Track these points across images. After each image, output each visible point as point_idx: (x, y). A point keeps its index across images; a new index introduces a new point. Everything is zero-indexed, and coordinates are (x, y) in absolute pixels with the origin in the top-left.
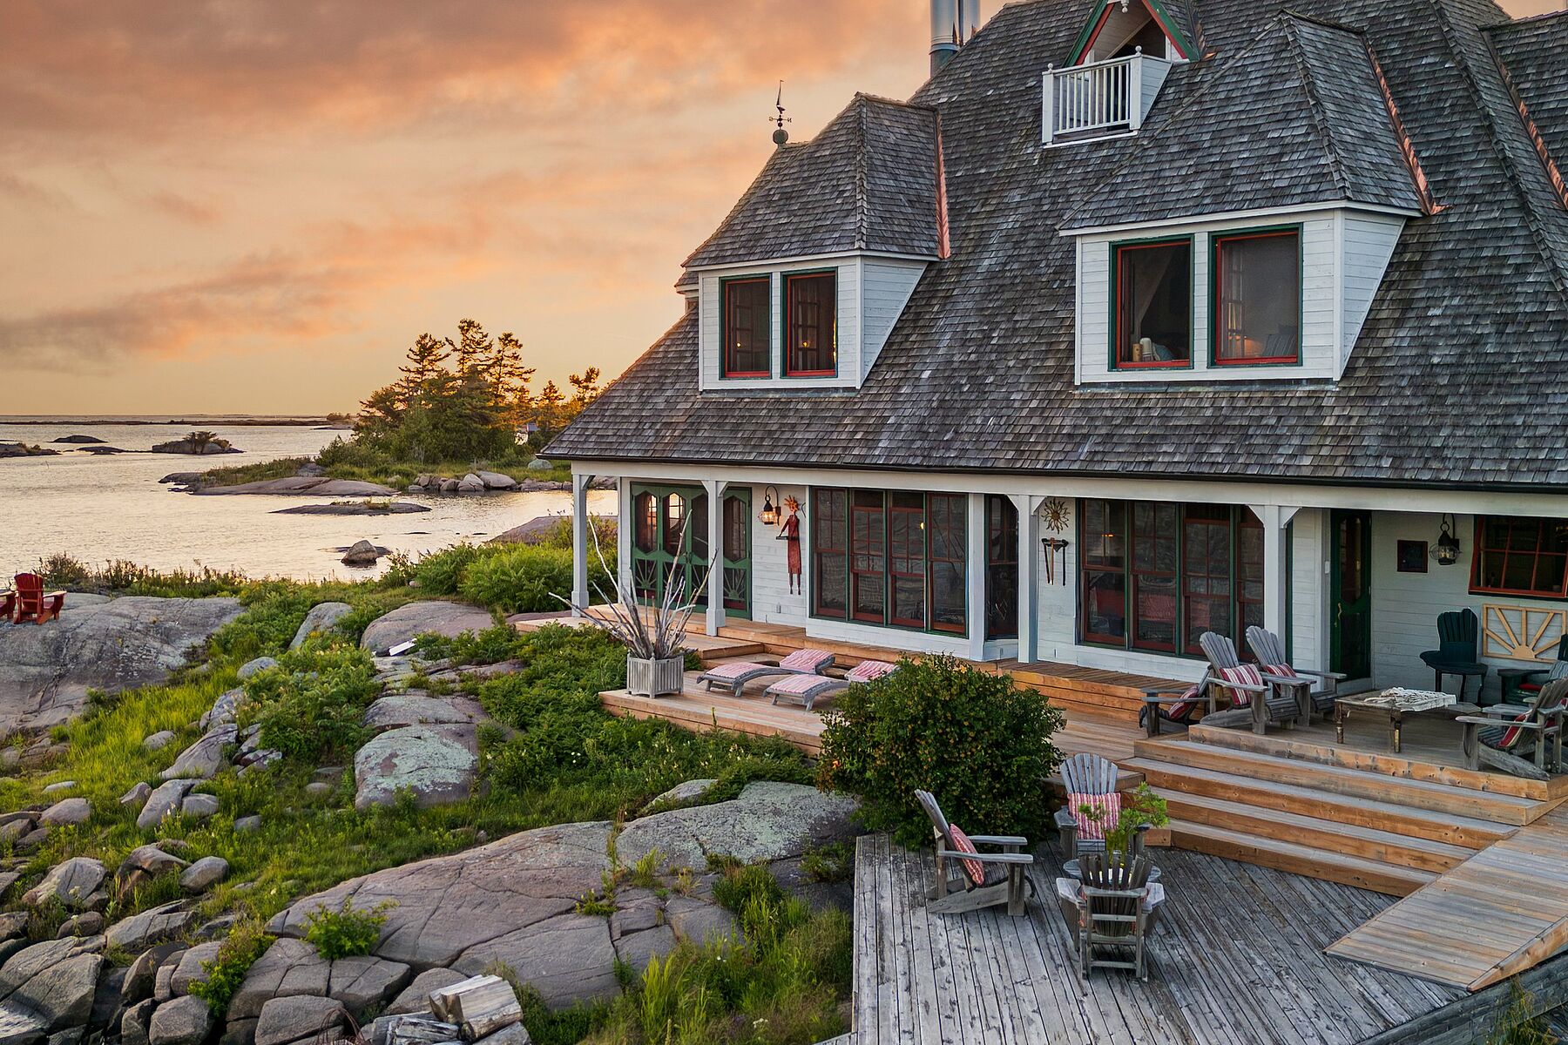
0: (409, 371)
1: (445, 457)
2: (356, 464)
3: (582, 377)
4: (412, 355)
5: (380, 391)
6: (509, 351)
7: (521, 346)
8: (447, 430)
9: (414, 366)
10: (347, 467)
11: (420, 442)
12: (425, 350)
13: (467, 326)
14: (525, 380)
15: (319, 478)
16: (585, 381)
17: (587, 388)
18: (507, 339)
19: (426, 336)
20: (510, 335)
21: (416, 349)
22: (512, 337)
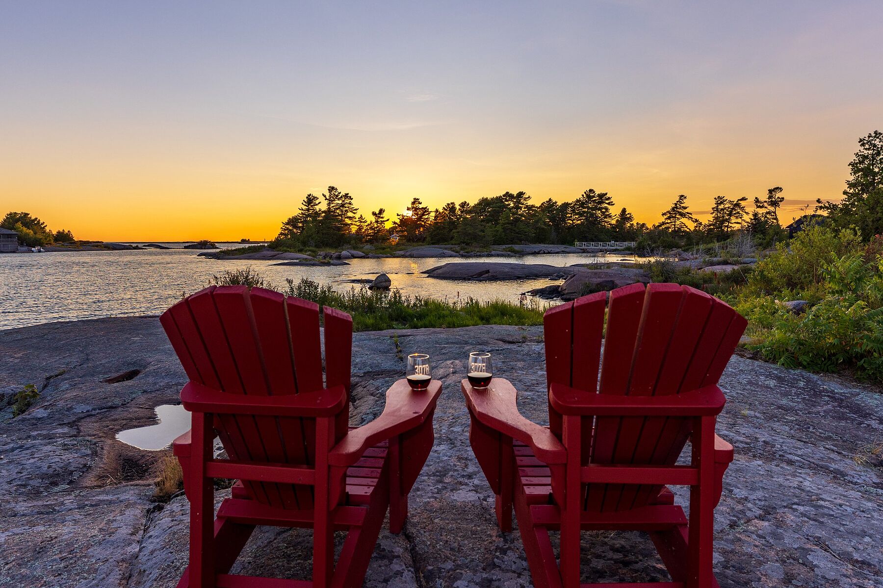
0: (303, 210)
1: (323, 245)
2: (288, 247)
3: (377, 212)
4: (304, 203)
5: (291, 217)
6: (347, 201)
7: (352, 199)
8: (323, 234)
9: (305, 208)
10: (285, 248)
11: (312, 239)
12: (310, 200)
13: (331, 189)
14: (354, 213)
15: (278, 252)
16: (379, 214)
17: (379, 217)
18: (346, 196)
19: (310, 194)
20: (348, 194)
21: (306, 200)
22: (349, 195)
